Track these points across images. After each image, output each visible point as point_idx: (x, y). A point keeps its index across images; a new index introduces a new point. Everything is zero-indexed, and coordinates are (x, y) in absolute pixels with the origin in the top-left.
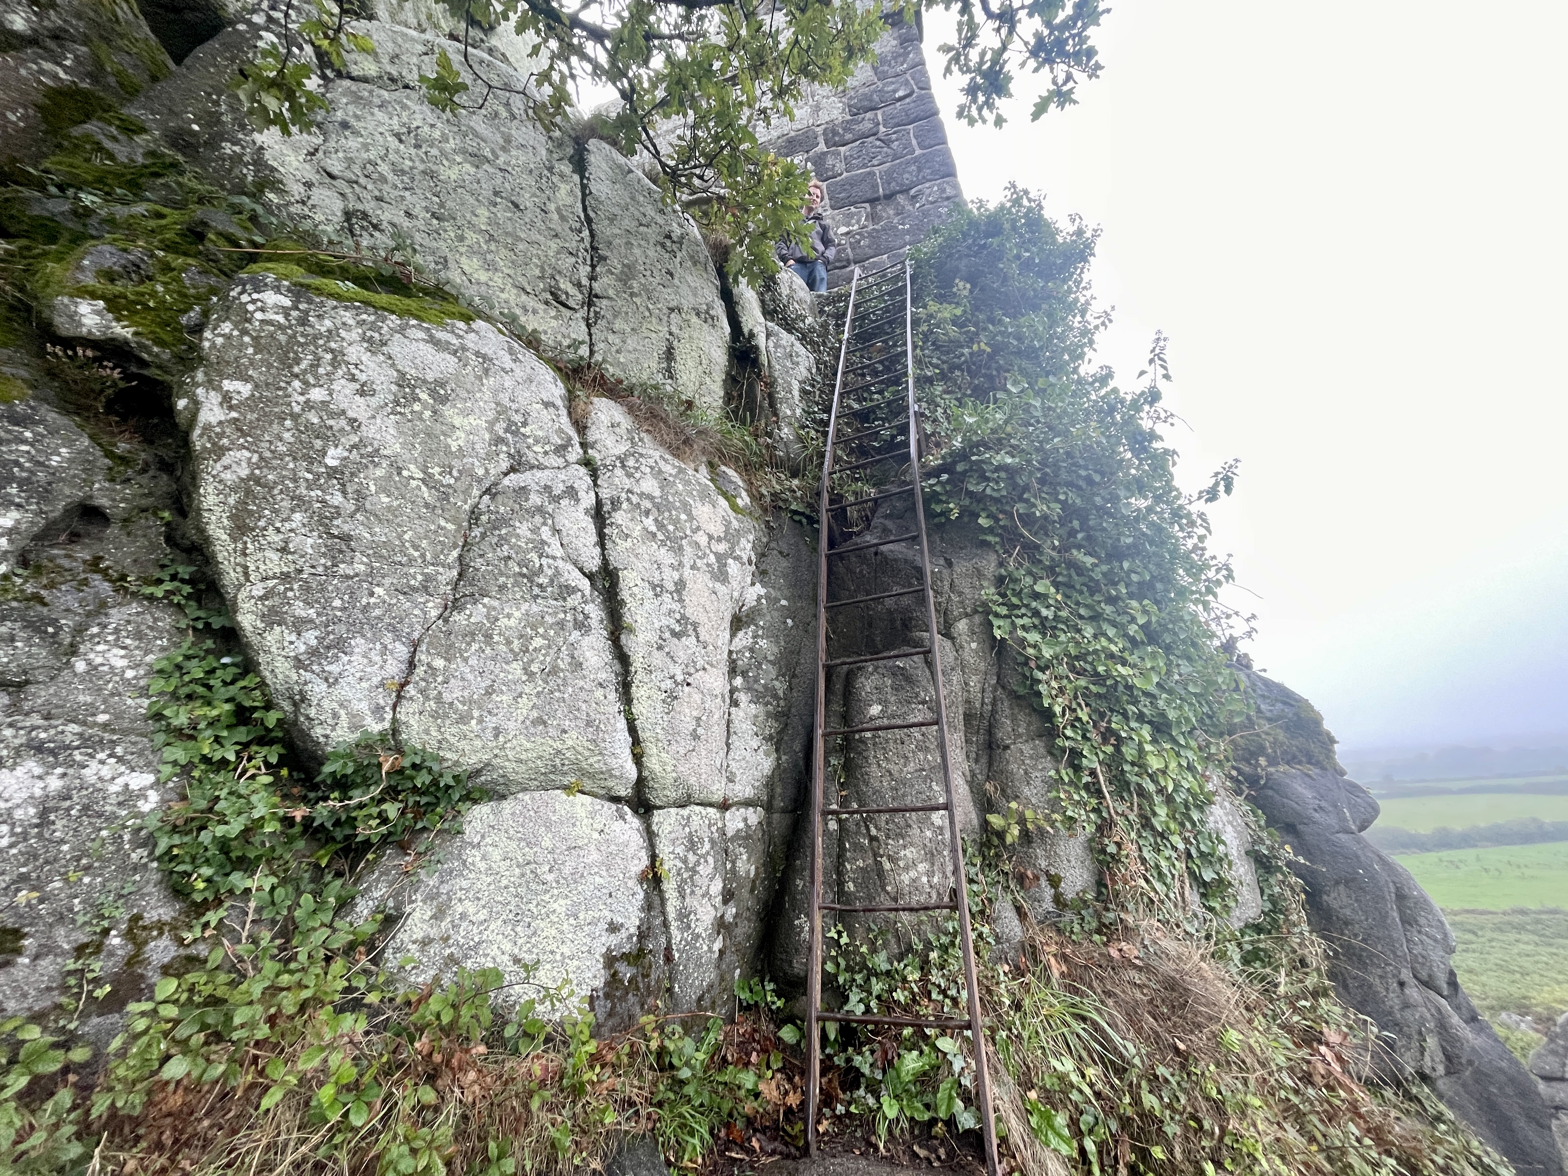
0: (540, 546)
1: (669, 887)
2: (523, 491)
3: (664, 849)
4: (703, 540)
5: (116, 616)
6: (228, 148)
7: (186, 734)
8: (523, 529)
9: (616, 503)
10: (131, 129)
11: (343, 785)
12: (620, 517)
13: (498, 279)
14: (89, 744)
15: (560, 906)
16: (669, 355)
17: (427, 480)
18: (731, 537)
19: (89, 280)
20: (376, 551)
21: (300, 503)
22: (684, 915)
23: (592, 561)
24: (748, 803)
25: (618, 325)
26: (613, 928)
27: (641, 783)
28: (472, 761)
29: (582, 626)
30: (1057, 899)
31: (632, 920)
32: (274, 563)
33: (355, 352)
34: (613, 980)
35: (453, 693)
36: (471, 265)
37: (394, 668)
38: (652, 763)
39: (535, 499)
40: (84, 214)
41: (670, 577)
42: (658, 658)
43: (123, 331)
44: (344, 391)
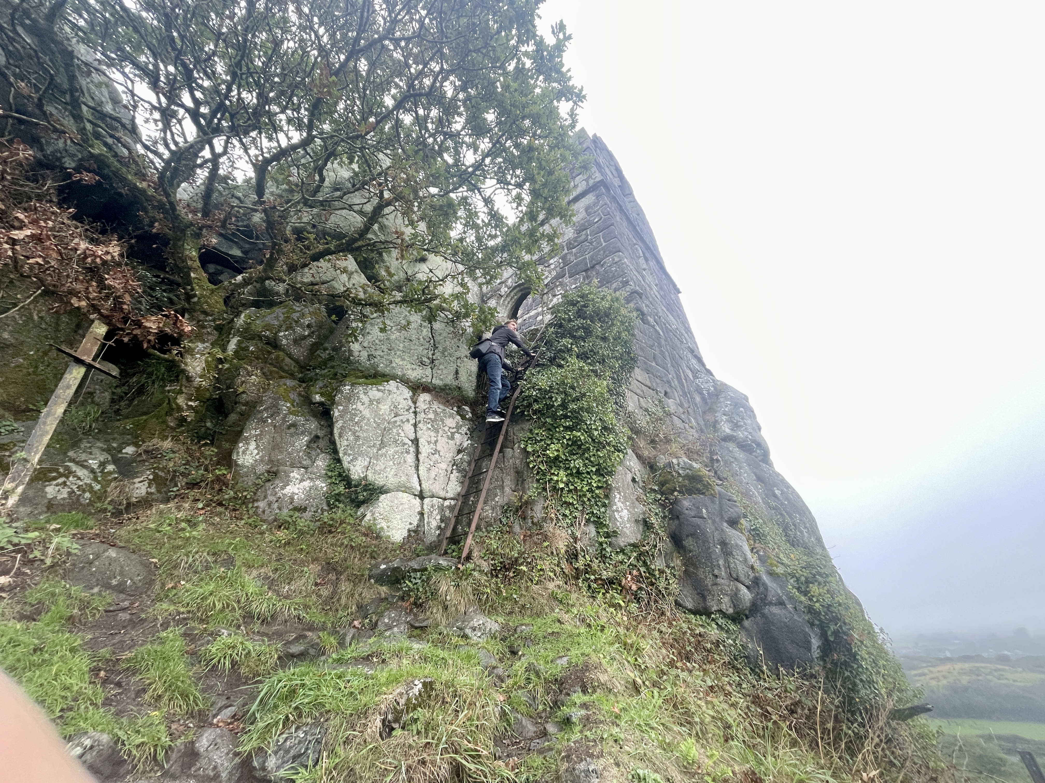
0: (398, 434)
1: (426, 516)
2: (396, 422)
3: (425, 507)
4: (446, 429)
5: (320, 456)
6: (343, 349)
7: (330, 477)
8: (395, 431)
9: (420, 422)
10: (325, 349)
11: (356, 486)
12: (420, 425)
13: (405, 363)
14: (317, 479)
15: (399, 517)
16: (457, 372)
17: (375, 422)
18: (458, 427)
19: (318, 390)
20: (365, 439)
21: (350, 430)
22: (428, 523)
23: (412, 436)
24: (452, 499)
25: (441, 367)
26: (411, 524)
27: (421, 491)
28: (381, 483)
29: (408, 452)
30: (532, 522)
31: (415, 523)
32: (346, 443)
33: (362, 396)
34: (409, 535)
35: (378, 468)
36: (398, 360)
37: (366, 463)
38: (423, 486)
39: (398, 423)
40: (317, 374)
41: (433, 439)
42: (427, 460)
43: (323, 400)
44: (359, 404)
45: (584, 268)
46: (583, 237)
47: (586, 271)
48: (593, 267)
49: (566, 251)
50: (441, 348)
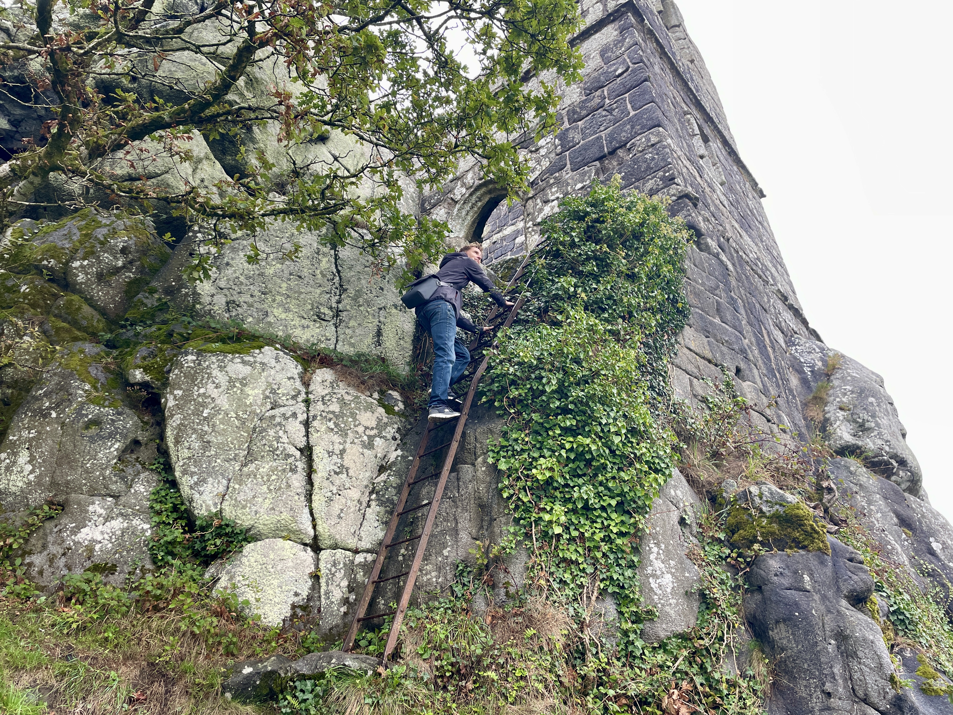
0: (278, 439)
1: (323, 581)
2: (273, 417)
3: (322, 565)
4: (360, 429)
5: (142, 476)
6: (184, 291)
7: (159, 513)
8: (272, 432)
9: (315, 417)
10: (152, 291)
11: (203, 529)
12: (315, 423)
13: (291, 316)
14: (134, 514)
15: (275, 582)
16: (379, 333)
17: (237, 417)
18: (381, 426)
19: (139, 362)
20: (220, 446)
21: (195, 431)
22: (327, 593)
23: (301, 442)
24: (368, 551)
25: (352, 323)
26: (296, 594)
27: (316, 538)
28: (247, 524)
29: (293, 470)
30: (507, 594)
31: (305, 594)
32: (186, 453)
33: (216, 372)
34: (294, 615)
35: (241, 497)
36: (278, 312)
37: (222, 489)
38: (319, 528)
39: (278, 420)
40: (137, 334)
41: (338, 448)
42: (326, 483)
43: (147, 378)
44: (211, 386)
45: (597, 155)
46: (597, 101)
47: (600, 159)
48: (613, 152)
49: (566, 125)
50: (352, 292)
